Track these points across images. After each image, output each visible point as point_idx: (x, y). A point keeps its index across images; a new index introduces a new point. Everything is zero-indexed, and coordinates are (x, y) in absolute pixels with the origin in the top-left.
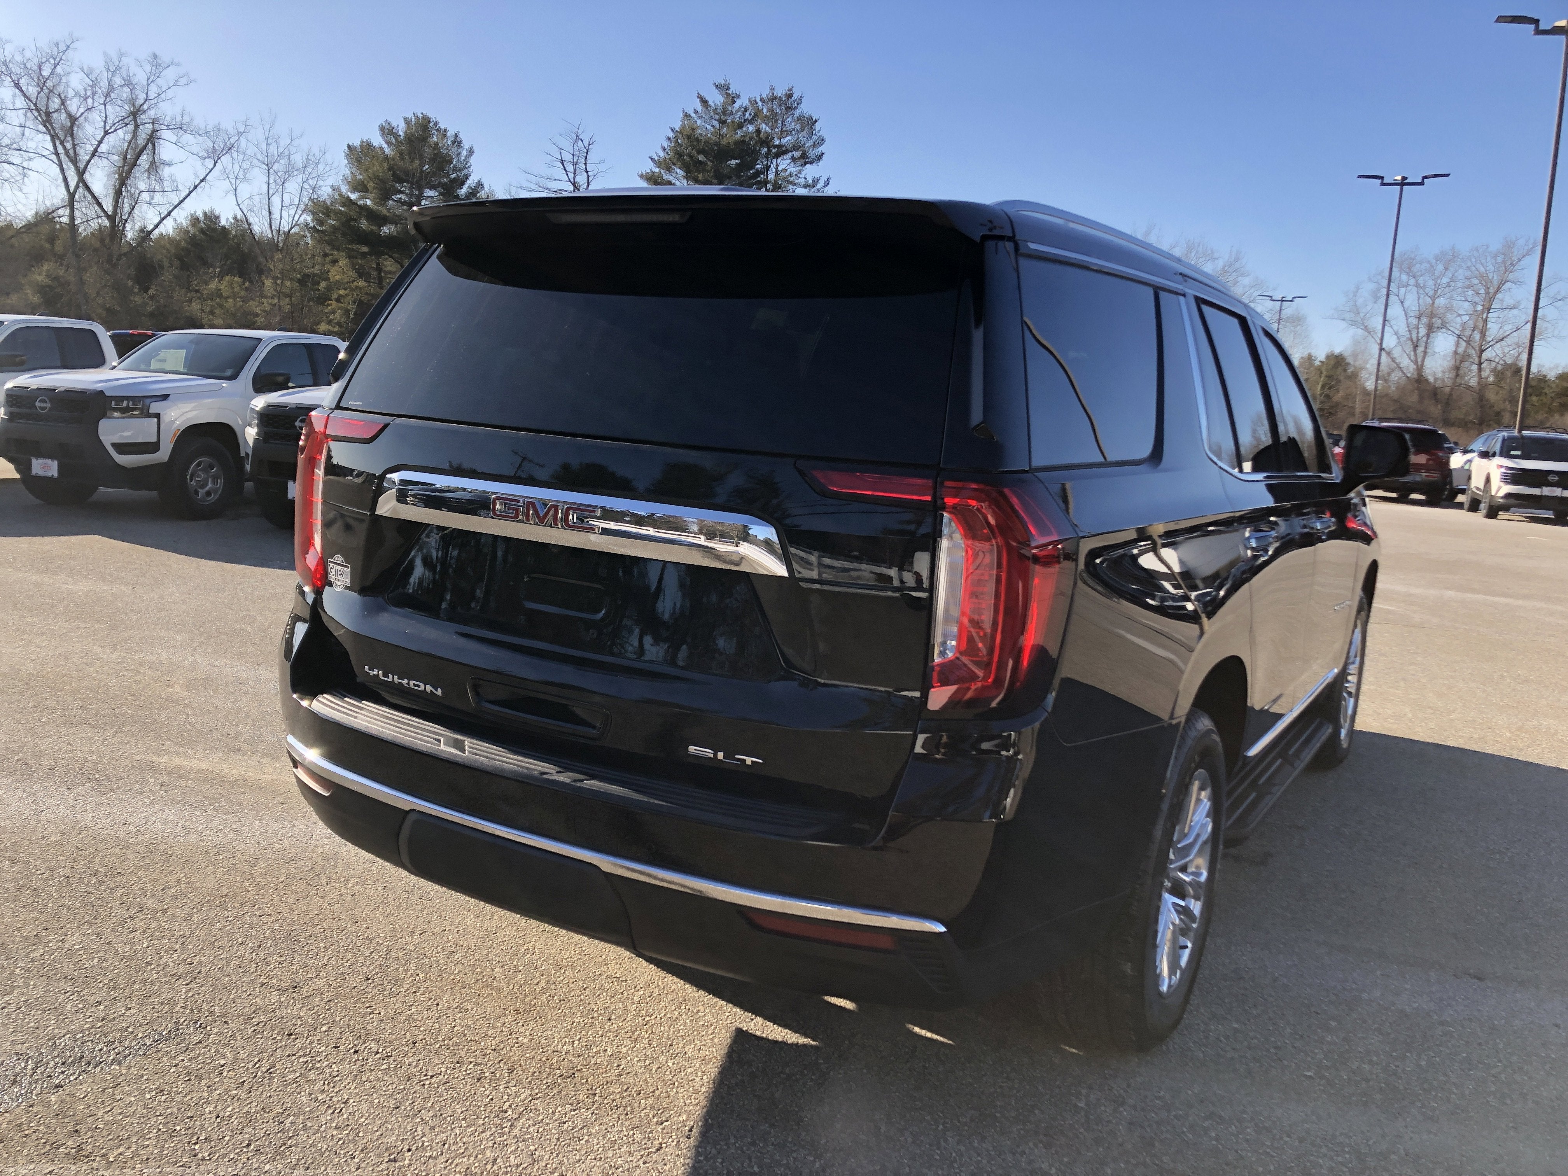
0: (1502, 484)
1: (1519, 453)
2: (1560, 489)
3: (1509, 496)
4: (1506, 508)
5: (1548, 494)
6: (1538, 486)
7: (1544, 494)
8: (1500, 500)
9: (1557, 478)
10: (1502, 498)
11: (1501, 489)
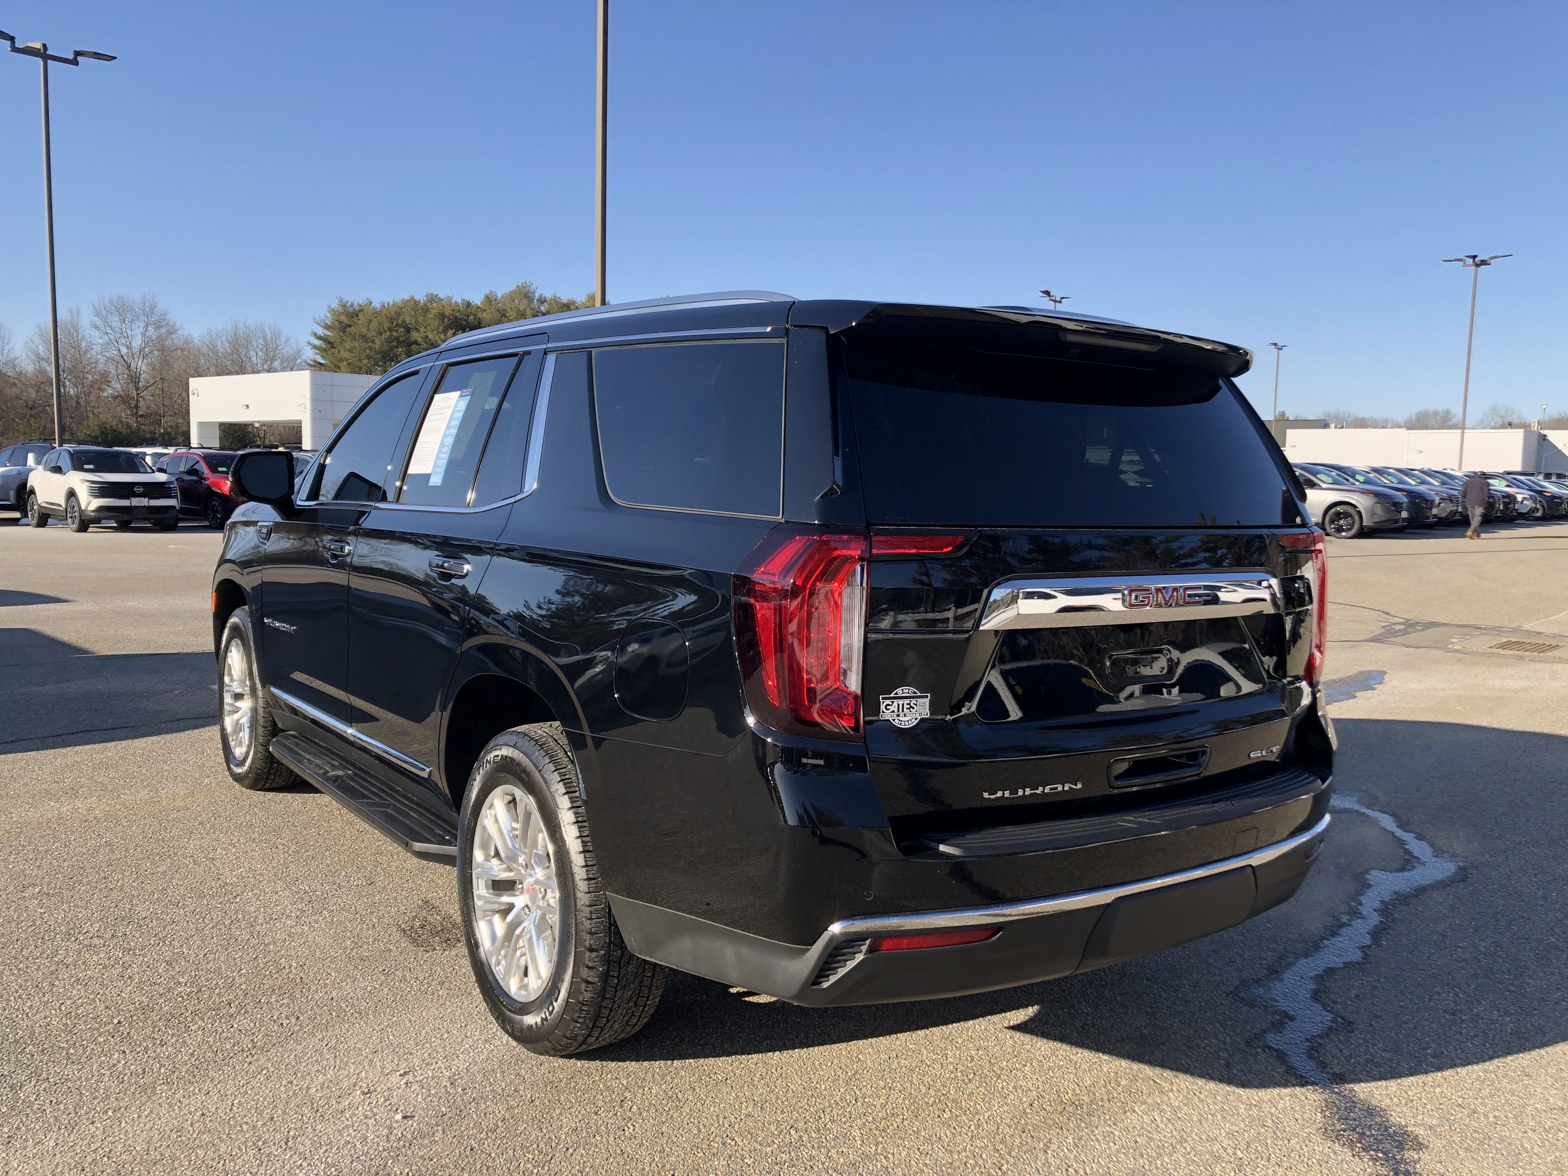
0: (91, 498)
1: (91, 467)
2: (147, 499)
3: (100, 509)
4: (96, 521)
5: (137, 504)
6: (126, 497)
7: (133, 505)
8: (92, 514)
9: (142, 489)
10: (93, 511)
11: (90, 503)
